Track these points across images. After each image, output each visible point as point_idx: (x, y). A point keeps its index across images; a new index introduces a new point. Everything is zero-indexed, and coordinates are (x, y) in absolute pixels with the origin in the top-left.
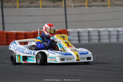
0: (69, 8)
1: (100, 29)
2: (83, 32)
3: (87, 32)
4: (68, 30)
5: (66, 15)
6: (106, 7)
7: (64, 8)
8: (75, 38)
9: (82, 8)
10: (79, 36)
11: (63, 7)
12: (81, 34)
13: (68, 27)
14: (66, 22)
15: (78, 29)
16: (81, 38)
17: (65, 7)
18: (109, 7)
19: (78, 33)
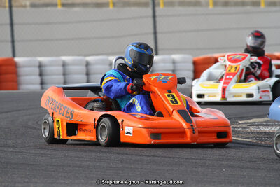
0: (20, 9)
1: (89, 59)
2: (51, 65)
3: (61, 63)
4: (16, 59)
5: (12, 24)
6: (104, 9)
7: (7, 9)
8: (33, 77)
9: (49, 9)
10: (41, 75)
11: (5, 7)
12: (47, 69)
13: (17, 52)
14: (13, 42)
15: (40, 56)
16: (46, 78)
17: (11, 7)
18: (111, 7)
19: (40, 66)
